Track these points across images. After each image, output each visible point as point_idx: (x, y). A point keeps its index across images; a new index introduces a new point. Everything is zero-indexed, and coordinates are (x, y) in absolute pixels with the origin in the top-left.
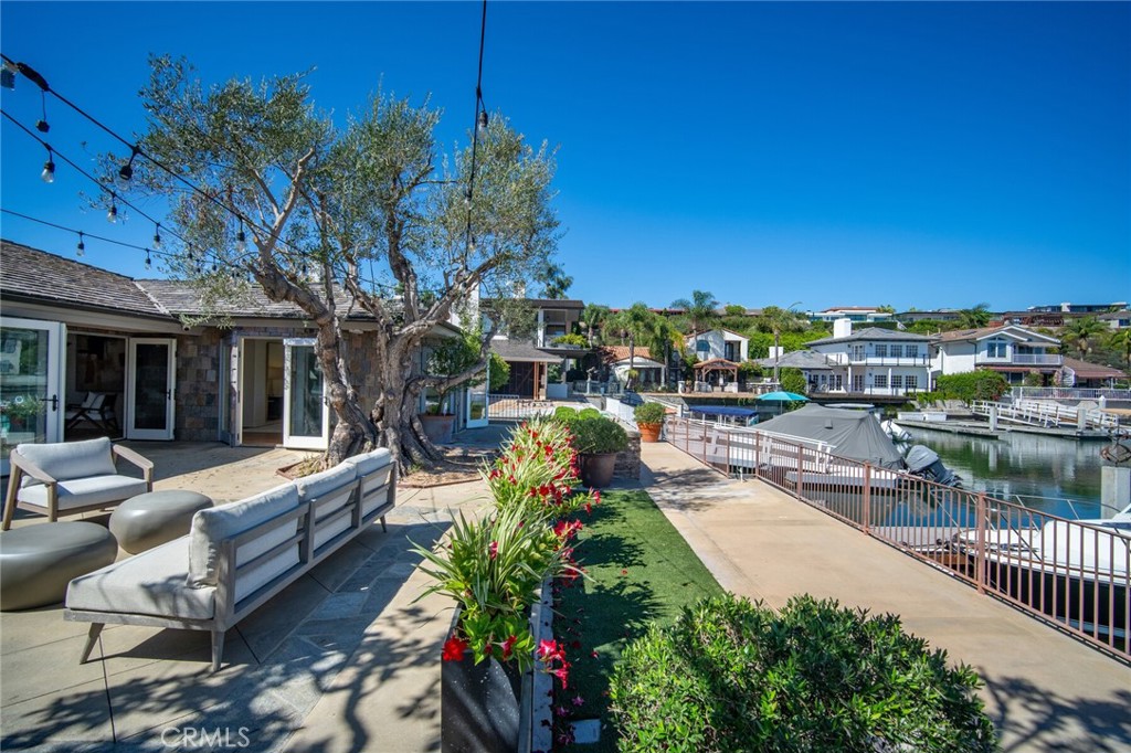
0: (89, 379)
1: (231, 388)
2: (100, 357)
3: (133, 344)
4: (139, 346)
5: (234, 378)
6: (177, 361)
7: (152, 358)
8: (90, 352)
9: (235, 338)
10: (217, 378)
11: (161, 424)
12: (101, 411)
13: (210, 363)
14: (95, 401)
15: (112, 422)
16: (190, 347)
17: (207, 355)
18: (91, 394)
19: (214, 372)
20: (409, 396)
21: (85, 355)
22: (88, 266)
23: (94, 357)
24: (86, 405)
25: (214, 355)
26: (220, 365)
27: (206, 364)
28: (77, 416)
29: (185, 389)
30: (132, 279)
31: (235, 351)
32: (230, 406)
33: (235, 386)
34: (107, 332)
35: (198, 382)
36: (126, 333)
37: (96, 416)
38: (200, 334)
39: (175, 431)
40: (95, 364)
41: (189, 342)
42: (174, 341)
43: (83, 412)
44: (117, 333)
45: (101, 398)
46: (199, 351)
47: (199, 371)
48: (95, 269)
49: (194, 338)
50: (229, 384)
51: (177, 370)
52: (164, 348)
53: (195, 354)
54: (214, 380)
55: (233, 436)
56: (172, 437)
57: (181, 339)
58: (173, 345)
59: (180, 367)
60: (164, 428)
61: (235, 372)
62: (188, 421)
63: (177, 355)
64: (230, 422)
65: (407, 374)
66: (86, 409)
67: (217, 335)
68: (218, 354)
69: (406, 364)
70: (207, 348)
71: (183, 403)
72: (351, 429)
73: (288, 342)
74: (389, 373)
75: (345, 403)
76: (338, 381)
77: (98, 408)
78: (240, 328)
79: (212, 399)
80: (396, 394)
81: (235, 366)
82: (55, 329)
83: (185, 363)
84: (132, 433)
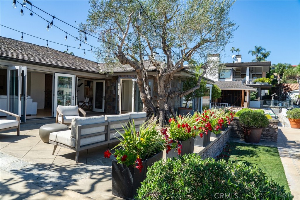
0: (87, 94)
1: (118, 96)
2: (90, 87)
3: (95, 82)
4: (97, 83)
6: (105, 87)
7: (99, 86)
8: (87, 86)
9: (119, 79)
11: (101, 108)
12: (89, 104)
13: (114, 88)
14: (87, 100)
15: (91, 107)
16: (109, 83)
17: (113, 85)
18: (86, 98)
19: (115, 91)
20: (169, 99)
21: (86, 86)
22: (87, 60)
23: (88, 87)
24: (85, 101)
25: (115, 86)
26: (116, 89)
27: (113, 88)
28: (83, 104)
29: (107, 97)
30: (98, 63)
31: (119, 84)
32: (118, 102)
33: (119, 95)
34: (88, 79)
35: (111, 94)
36: (93, 79)
37: (87, 104)
38: (111, 79)
39: (104, 109)
40: (88, 89)
41: (109, 81)
42: (105, 81)
43: (84, 103)
44: (91, 79)
45: (89, 99)
46: (111, 84)
47: (111, 91)
48: (89, 61)
50: (118, 94)
51: (105, 90)
52: (102, 83)
53: (110, 85)
54: (115, 94)
55: (118, 111)
56: (104, 111)
57: (106, 80)
58: (104, 82)
59: (106, 89)
60: (102, 109)
61: (119, 91)
62: (108, 106)
63: (105, 86)
64: (118, 107)
65: (169, 90)
66: (85, 102)
67: (114, 78)
68: (116, 85)
69: (168, 86)
70: (113, 83)
71: (107, 101)
72: (148, 110)
73: (133, 80)
74: (160, 89)
75: (146, 100)
76: (144, 92)
77: (88, 102)
78: (120, 76)
79: (114, 100)
80: (163, 97)
81: (119, 88)
82: (73, 77)
83: (107, 88)
84: (95, 110)
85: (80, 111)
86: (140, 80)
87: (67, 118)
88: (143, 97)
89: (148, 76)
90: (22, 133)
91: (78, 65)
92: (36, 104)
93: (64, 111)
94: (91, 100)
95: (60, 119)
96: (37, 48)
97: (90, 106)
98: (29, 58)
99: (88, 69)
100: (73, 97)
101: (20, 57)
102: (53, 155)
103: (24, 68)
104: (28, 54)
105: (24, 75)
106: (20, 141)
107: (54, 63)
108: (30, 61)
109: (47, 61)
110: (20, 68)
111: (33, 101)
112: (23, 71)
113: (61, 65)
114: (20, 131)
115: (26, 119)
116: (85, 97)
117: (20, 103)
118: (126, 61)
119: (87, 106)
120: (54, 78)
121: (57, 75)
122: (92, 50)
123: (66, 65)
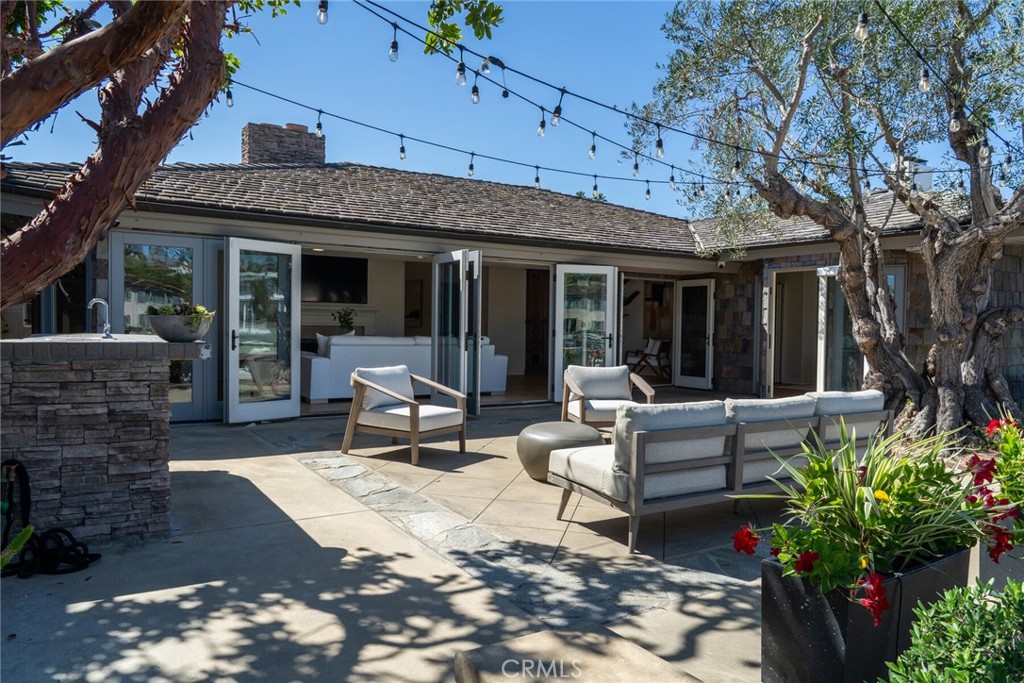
0: (653, 327)
1: (763, 330)
2: (661, 304)
3: (680, 286)
4: (684, 289)
5: (765, 320)
6: (716, 303)
7: (694, 300)
8: (653, 300)
9: (766, 272)
10: (753, 321)
11: (701, 373)
12: (658, 359)
13: (745, 305)
14: (653, 347)
15: (667, 369)
16: (728, 288)
17: (743, 295)
18: (651, 341)
19: (750, 313)
20: (983, 339)
21: (650, 303)
22: (652, 214)
23: (656, 304)
24: (647, 351)
25: (750, 296)
26: (753, 305)
27: (742, 305)
28: (640, 362)
29: (723, 336)
30: (687, 222)
31: (766, 290)
32: (763, 353)
33: (766, 328)
34: (657, 276)
35: (734, 326)
36: (673, 277)
37: (654, 362)
38: (736, 272)
39: (713, 379)
40: (657, 312)
41: (727, 282)
42: (713, 281)
43: (645, 357)
44: (666, 276)
45: (658, 344)
46: (736, 290)
47: (735, 314)
48: (657, 216)
49: (730, 276)
50: (762, 325)
51: (716, 313)
52: (704, 289)
53: (732, 296)
54: (750, 324)
55: (764, 387)
56: (710, 386)
57: (718, 277)
58: (711, 284)
59: (719, 309)
60: (704, 376)
61: (766, 314)
62: (725, 369)
63: (715, 298)
64: (762, 373)
65: (982, 304)
66: (646, 355)
67: (749, 269)
68: (753, 294)
69: (978, 288)
70: (743, 287)
71: (721, 349)
72: (886, 382)
73: (823, 271)
74: (940, 302)
75: (876, 345)
76: (867, 316)
77: (655, 352)
78: (771, 260)
79: (747, 345)
80: (954, 332)
81: (766, 305)
82: (610, 272)
83: (723, 305)
84: (679, 380)
85: (634, 384)
86: (853, 270)
87: (596, 404)
88: (865, 333)
89: (885, 252)
90: (473, 445)
91: (624, 235)
92: (503, 359)
93: (586, 383)
94: (666, 348)
95: (574, 408)
96: (505, 194)
97: (662, 368)
98: (486, 226)
99: (656, 242)
100: (611, 338)
101: (462, 225)
102: (559, 518)
103: (475, 256)
104: (483, 214)
105: (475, 277)
106: (471, 470)
107: (554, 232)
108: (489, 234)
109: (532, 230)
110: (465, 256)
111: (497, 353)
112: (471, 265)
113: (575, 238)
114: (467, 441)
115: (479, 404)
116: (646, 337)
117: (464, 356)
118: (796, 204)
119: (652, 367)
120: (555, 280)
121: (562, 271)
122: (672, 179)
123: (588, 238)
